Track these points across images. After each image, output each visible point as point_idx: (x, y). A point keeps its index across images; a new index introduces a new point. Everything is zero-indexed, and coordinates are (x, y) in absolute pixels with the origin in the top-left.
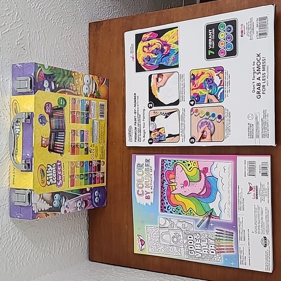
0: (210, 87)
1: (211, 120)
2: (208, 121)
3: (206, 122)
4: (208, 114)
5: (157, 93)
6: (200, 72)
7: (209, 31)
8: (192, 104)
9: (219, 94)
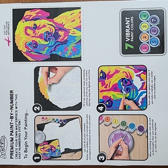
0: (128, 90)
1: (129, 132)
2: (124, 133)
3: (121, 134)
4: (124, 123)
5: (48, 93)
6: (113, 70)
7: (126, 19)
8: (102, 110)
9: (140, 100)
